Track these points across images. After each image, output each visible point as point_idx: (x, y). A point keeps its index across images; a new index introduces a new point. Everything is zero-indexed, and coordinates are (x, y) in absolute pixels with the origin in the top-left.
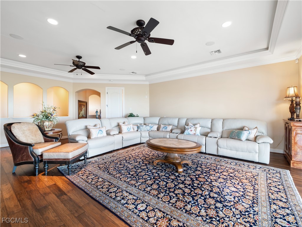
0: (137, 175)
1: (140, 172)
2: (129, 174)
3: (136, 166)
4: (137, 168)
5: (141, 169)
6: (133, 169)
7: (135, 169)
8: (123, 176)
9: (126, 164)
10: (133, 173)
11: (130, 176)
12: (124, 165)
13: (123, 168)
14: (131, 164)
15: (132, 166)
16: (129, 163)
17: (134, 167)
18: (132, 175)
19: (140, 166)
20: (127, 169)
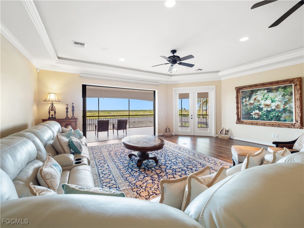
0: (177, 158)
1: (174, 159)
2: (182, 159)
3: (175, 165)
4: (175, 162)
5: (172, 161)
6: (179, 163)
7: (176, 162)
8: (187, 159)
9: (185, 169)
10: (179, 160)
11: (181, 158)
12: (187, 168)
13: (188, 164)
14: (179, 168)
15: (179, 166)
16: (182, 170)
17: (177, 164)
18: (180, 158)
19: (171, 164)
20: (184, 163)
